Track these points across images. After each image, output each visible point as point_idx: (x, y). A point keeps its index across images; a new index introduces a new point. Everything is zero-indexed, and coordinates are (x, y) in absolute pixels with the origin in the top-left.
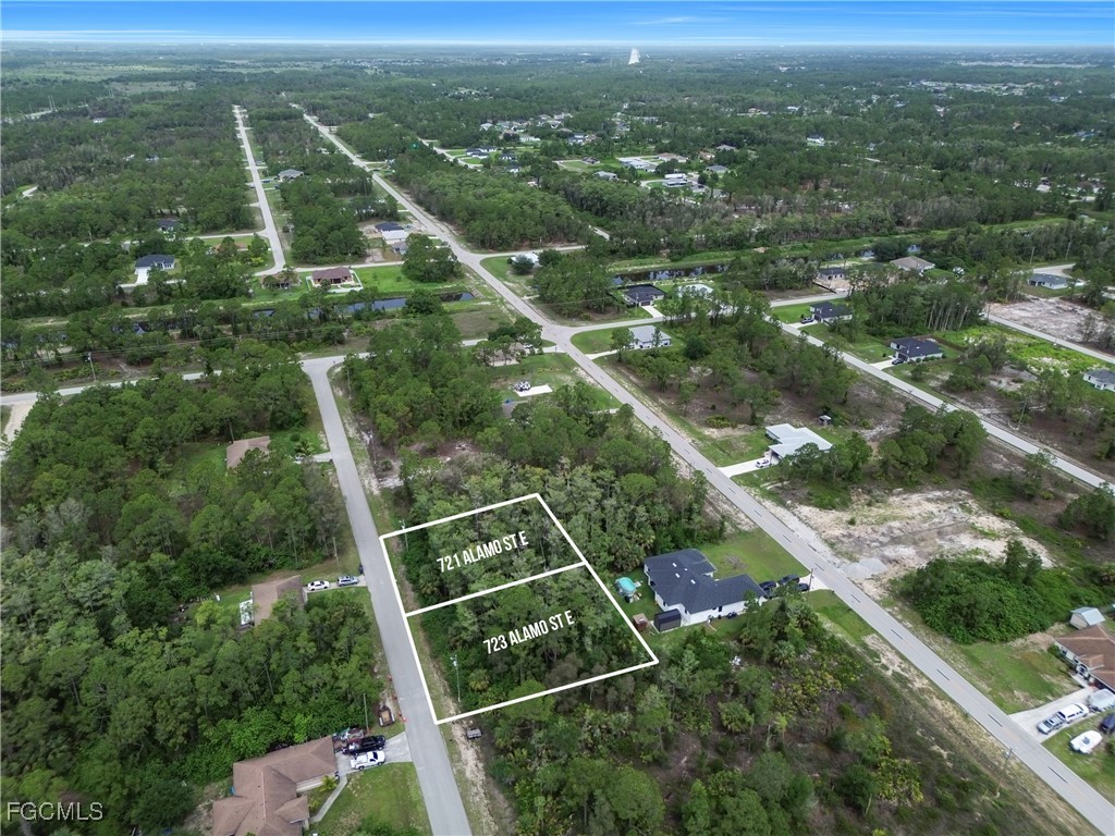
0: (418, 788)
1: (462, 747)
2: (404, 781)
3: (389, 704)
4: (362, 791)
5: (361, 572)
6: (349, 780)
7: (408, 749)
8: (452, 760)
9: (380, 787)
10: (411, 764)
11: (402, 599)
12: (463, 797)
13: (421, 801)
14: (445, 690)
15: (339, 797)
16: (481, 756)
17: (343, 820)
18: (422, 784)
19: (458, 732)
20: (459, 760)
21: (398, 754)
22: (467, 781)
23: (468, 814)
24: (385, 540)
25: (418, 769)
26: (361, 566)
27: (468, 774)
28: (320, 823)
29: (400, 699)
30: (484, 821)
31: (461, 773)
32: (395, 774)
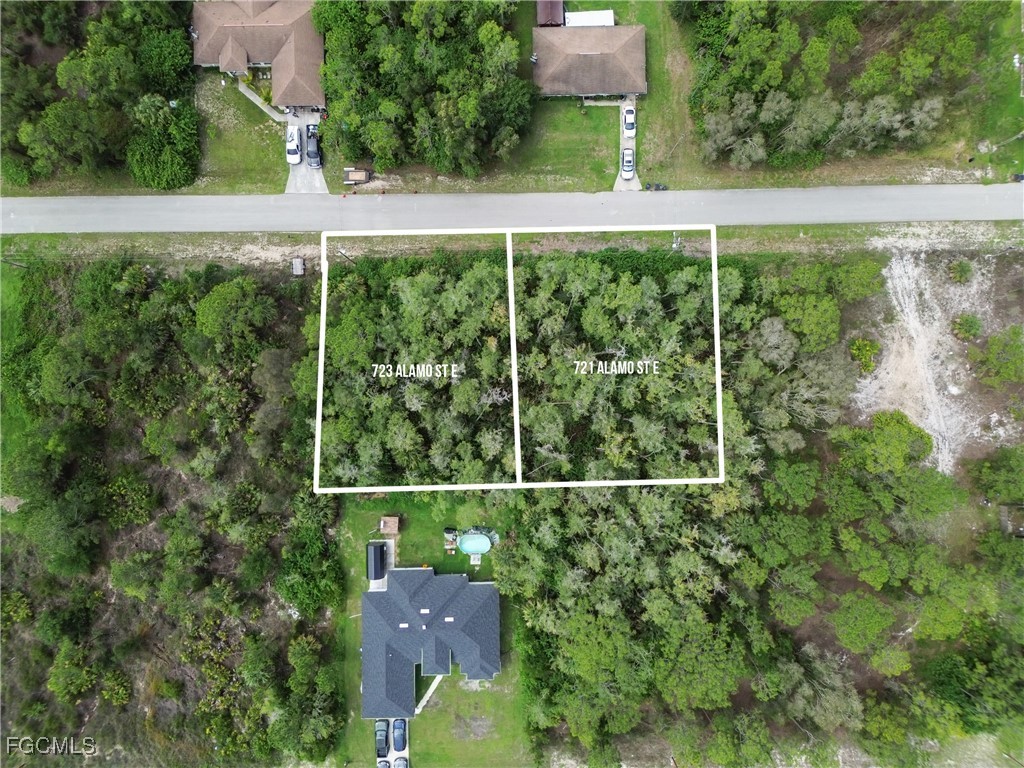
0: (250, 192)
1: (287, 250)
2: (264, 181)
3: (377, 184)
4: (261, 135)
5: (647, 187)
6: (279, 123)
7: (303, 192)
8: (272, 235)
9: (262, 154)
10: (283, 191)
11: (567, 235)
12: (222, 235)
13: (233, 192)
14: (377, 252)
15: (262, 111)
16: (268, 267)
17: (231, 111)
18: (251, 196)
19: (308, 251)
20: (270, 242)
21: (299, 179)
22: (242, 243)
23: (201, 234)
24: (709, 232)
25: (272, 197)
26: (665, 189)
27: (248, 247)
28: (236, 89)
29: (380, 198)
30: (190, 248)
31: (254, 240)
32: (276, 172)
